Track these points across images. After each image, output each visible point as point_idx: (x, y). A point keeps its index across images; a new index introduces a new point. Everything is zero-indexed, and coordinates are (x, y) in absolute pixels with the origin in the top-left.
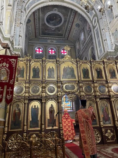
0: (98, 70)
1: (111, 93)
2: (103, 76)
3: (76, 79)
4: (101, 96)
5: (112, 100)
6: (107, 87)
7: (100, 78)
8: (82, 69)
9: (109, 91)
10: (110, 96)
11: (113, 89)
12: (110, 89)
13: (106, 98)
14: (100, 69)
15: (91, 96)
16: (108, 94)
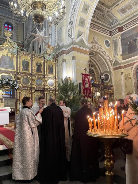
0: (39, 64)
1: (46, 87)
2: (42, 70)
3: (14, 69)
4: (37, 88)
5: (45, 92)
6: (44, 81)
7: (39, 72)
8: (23, 61)
9: (44, 85)
10: (44, 89)
11: (49, 83)
12: (46, 83)
13: (41, 91)
14: (40, 63)
15: (27, 87)
16: (43, 87)
